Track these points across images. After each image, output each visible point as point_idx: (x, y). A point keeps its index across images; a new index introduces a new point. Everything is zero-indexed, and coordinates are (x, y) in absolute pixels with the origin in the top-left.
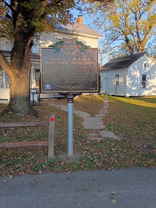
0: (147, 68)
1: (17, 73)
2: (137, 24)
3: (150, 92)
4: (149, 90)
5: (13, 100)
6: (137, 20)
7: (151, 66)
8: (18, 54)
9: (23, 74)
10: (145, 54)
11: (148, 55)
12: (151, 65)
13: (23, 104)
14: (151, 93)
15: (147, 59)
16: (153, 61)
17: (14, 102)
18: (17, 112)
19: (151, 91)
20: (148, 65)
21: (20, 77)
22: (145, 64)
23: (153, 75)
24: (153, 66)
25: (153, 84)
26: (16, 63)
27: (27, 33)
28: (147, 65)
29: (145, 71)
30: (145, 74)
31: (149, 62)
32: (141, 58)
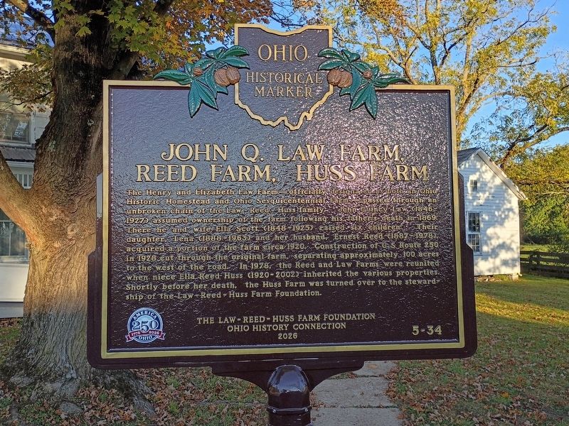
0: (481, 194)
1: (55, 218)
2: (438, 77)
3: (494, 263)
4: (492, 258)
5: (36, 325)
6: (436, 65)
7: (491, 188)
8: (63, 146)
9: (78, 223)
10: (473, 155)
11: (480, 158)
12: (492, 186)
13: (73, 341)
14: (498, 268)
15: (479, 169)
16: (496, 174)
17: (37, 332)
18: (45, 377)
19: (498, 262)
20: (481, 185)
21: (66, 234)
22: (475, 183)
23: (500, 213)
24: (497, 187)
25: (501, 241)
26: (52, 180)
27: (96, 69)
28: (478, 185)
29: (475, 204)
30: (478, 211)
31: (484, 177)
32: (463, 166)
